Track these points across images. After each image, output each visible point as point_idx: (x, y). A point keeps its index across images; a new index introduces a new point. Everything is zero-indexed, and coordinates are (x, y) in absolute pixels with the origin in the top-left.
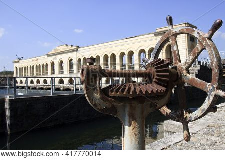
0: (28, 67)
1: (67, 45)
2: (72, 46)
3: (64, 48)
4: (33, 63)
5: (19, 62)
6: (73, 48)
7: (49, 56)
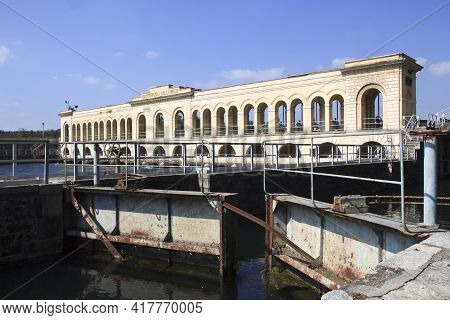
0: (90, 124)
1: (170, 86)
2: (181, 88)
3: (165, 91)
4: (100, 116)
5: (71, 114)
6: (184, 91)
7: (134, 104)
